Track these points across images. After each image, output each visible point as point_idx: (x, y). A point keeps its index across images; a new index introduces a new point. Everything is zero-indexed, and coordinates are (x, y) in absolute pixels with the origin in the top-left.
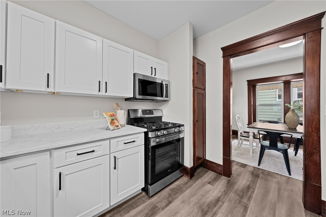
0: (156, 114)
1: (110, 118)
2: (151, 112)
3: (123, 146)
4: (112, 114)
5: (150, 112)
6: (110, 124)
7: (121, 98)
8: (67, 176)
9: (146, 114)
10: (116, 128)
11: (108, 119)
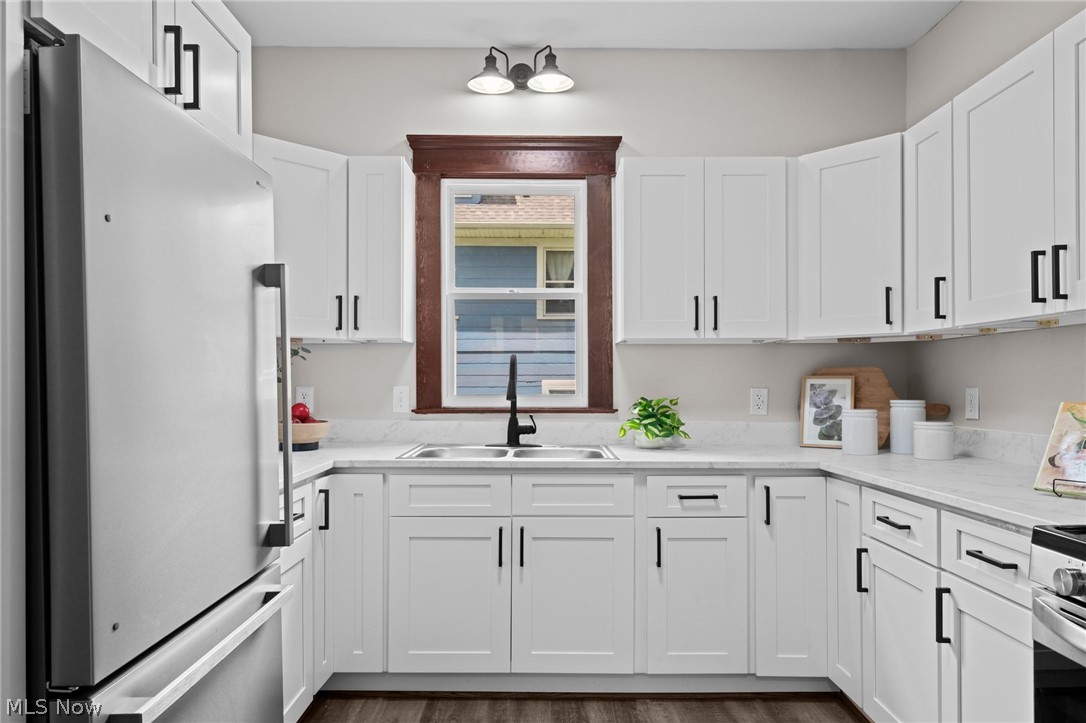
6: (1051, 460)
8: (876, 569)
10: (1072, 487)
11: (1063, 433)
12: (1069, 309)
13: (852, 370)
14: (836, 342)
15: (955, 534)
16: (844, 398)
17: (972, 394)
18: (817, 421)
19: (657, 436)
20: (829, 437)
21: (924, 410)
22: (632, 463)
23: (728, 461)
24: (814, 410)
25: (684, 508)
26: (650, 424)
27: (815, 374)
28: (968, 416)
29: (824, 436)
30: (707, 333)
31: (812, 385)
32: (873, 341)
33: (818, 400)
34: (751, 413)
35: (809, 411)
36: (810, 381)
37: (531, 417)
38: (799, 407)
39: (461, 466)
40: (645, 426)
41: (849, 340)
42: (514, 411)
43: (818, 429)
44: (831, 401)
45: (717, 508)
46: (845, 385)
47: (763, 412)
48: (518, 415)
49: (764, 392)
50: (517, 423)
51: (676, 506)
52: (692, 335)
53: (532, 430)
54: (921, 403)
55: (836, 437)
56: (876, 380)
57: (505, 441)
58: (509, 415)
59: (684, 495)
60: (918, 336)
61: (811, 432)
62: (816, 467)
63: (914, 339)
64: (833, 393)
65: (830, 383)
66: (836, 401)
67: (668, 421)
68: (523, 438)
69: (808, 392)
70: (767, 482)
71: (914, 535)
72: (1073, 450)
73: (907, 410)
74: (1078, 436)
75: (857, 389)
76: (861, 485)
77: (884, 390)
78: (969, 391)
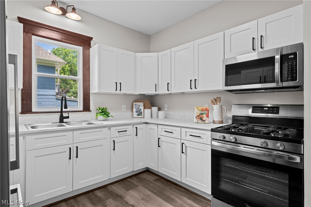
3: (190, 138)
4: (205, 108)
6: (196, 117)
8: (162, 142)
9: (260, 111)
10: (200, 121)
11: (197, 112)
12: (197, 90)
13: (143, 101)
15: (185, 132)
16: (142, 107)
17: (166, 106)
18: (136, 112)
19: (106, 117)
21: (158, 109)
22: (108, 124)
23: (129, 122)
24: (136, 110)
25: (119, 134)
26: (103, 114)
27: (135, 101)
28: (165, 110)
29: (138, 115)
30: (118, 91)
32: (146, 95)
33: (136, 107)
34: (123, 110)
35: (134, 110)
36: (134, 103)
37: (68, 114)
38: (132, 109)
39: (56, 130)
40: (102, 115)
41: (141, 94)
42: (62, 112)
43: (137, 114)
45: (126, 133)
46: (142, 104)
47: (125, 110)
48: (63, 113)
49: (125, 106)
50: (63, 116)
51: (117, 134)
52: (115, 92)
53: (68, 117)
54: (157, 108)
55: (140, 115)
56: (148, 103)
57: (59, 121)
58: (60, 113)
59: (119, 131)
60: (154, 94)
61: (135, 114)
62: (145, 122)
63: (154, 95)
64: (139, 106)
65: (139, 104)
66: (140, 107)
67: (107, 113)
68: (65, 120)
69: (134, 106)
70: (136, 126)
71: (174, 134)
72: (199, 115)
73: (155, 109)
74: (199, 113)
75: (144, 105)
76: (158, 124)
77: (150, 105)
78: (165, 105)
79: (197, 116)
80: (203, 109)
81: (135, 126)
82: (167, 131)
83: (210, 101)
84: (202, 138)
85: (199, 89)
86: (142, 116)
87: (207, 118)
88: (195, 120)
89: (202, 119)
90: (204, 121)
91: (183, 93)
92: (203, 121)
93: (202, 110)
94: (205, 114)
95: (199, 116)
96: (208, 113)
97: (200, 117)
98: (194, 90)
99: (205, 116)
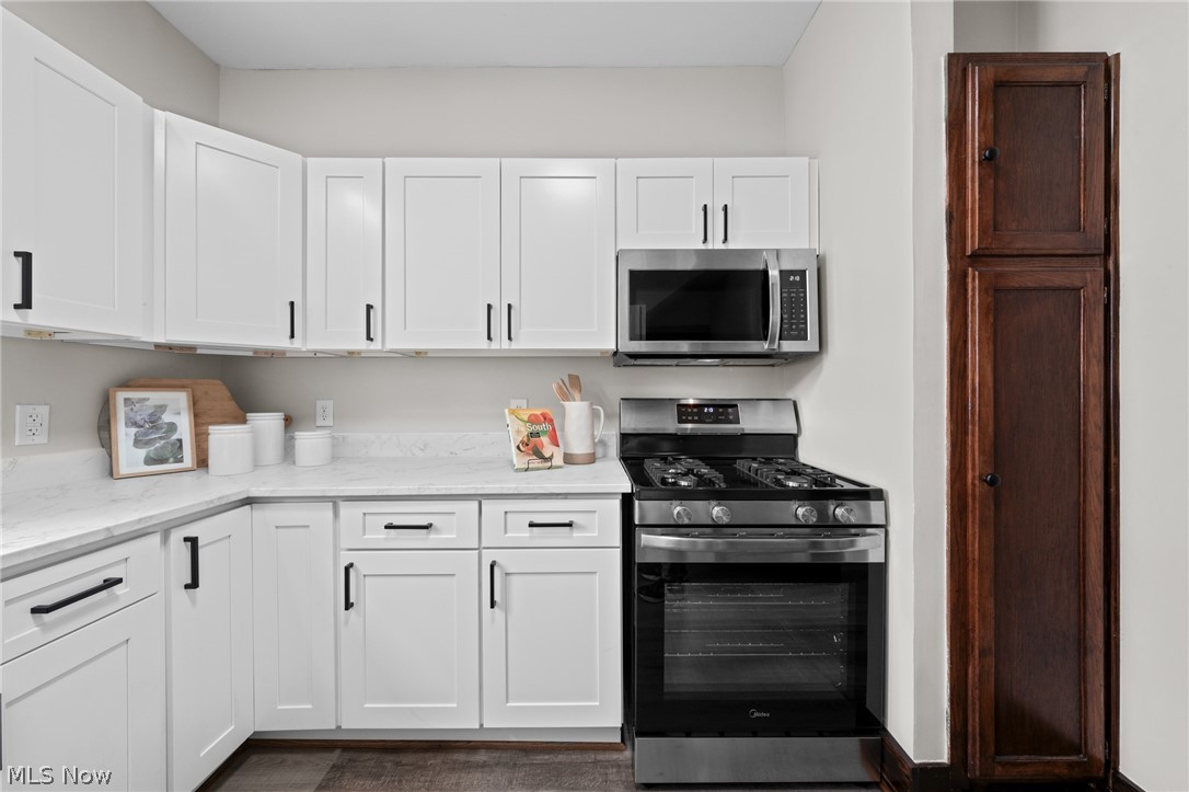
0: (753, 421)
1: (523, 429)
2: (724, 410)
3: (527, 535)
4: (538, 412)
5: (721, 414)
6: (518, 448)
7: (599, 355)
8: (367, 578)
9: (696, 418)
10: (536, 463)
11: (517, 430)
12: (514, 346)
13: (187, 381)
14: (153, 348)
15: (502, 515)
16: (179, 414)
18: (141, 443)
20: (162, 461)
21: (281, 422)
24: (134, 430)
27: (126, 384)
28: (320, 424)
29: (152, 460)
31: (126, 400)
32: (199, 351)
33: (138, 418)
34: (19, 442)
35: (124, 435)
36: (121, 396)
43: (143, 453)
44: (160, 418)
46: (176, 399)
47: (41, 439)
49: (42, 409)
54: (276, 415)
55: (171, 460)
56: (216, 392)
61: (129, 455)
64: (162, 408)
65: (155, 397)
66: (167, 418)
69: (120, 409)
70: (190, 531)
71: (438, 531)
72: (525, 439)
73: (267, 424)
74: (525, 430)
75: (194, 403)
76: (335, 501)
77: (233, 404)
78: (320, 404)
79: (522, 442)
80: (536, 416)
81: (177, 536)
82: (395, 524)
83: (554, 386)
84: (582, 528)
85: (525, 342)
86: (181, 460)
87: (554, 449)
88: (519, 461)
89: (538, 454)
90: (550, 458)
91: (418, 354)
92: (545, 459)
93: (533, 420)
94: (545, 432)
95: (527, 445)
96: (554, 430)
97: (531, 445)
98: (501, 343)
99: (545, 439)
